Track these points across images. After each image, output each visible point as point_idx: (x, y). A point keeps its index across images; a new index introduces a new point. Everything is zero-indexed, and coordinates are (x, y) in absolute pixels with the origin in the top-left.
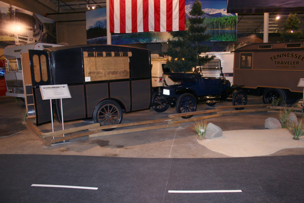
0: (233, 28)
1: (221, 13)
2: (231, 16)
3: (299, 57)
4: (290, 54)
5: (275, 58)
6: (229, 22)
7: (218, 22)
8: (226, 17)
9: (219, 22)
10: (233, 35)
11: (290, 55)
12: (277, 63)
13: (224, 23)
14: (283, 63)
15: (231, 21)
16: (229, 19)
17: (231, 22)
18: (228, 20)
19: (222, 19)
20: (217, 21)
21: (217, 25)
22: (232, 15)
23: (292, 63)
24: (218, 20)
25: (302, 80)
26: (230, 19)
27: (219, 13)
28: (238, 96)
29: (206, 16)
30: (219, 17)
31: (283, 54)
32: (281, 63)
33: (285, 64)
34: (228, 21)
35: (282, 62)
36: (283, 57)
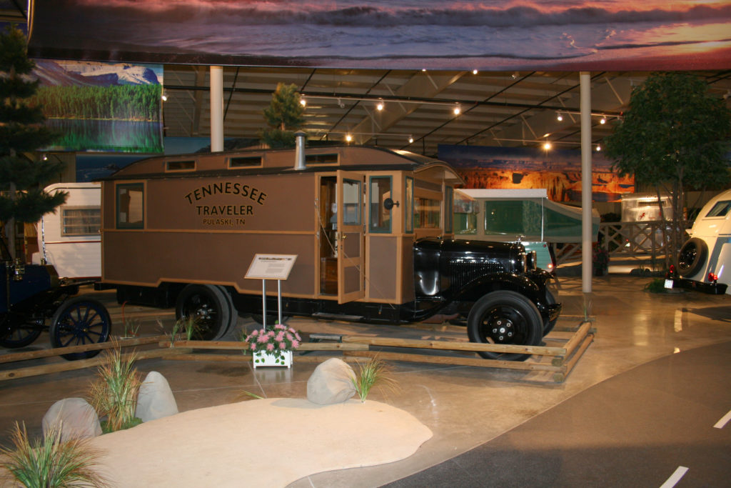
0: (150, 117)
1: (116, 74)
2: (144, 83)
3: (252, 193)
4: (232, 186)
5: (198, 197)
6: (140, 100)
7: (107, 98)
8: (132, 87)
9: (110, 99)
10: (153, 137)
11: (232, 190)
12: (202, 209)
13: (126, 102)
14: (216, 212)
15: (147, 98)
16: (140, 93)
17: (144, 101)
18: (136, 95)
19: (119, 90)
20: (104, 97)
21: (104, 106)
22: (148, 83)
23: (238, 211)
24: (107, 94)
25: (260, 259)
26: (143, 92)
27: (112, 75)
28: (74, 314)
29: (73, 79)
30: (111, 85)
31: (215, 186)
32: (213, 212)
33: (222, 212)
34: (136, 97)
35: (214, 207)
36: (215, 192)
